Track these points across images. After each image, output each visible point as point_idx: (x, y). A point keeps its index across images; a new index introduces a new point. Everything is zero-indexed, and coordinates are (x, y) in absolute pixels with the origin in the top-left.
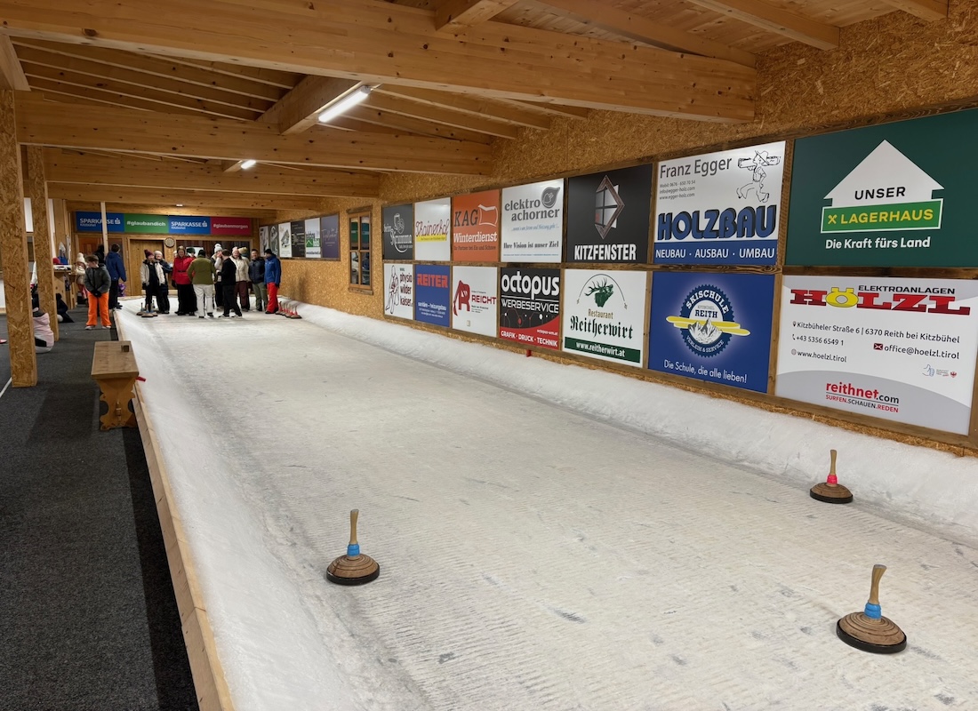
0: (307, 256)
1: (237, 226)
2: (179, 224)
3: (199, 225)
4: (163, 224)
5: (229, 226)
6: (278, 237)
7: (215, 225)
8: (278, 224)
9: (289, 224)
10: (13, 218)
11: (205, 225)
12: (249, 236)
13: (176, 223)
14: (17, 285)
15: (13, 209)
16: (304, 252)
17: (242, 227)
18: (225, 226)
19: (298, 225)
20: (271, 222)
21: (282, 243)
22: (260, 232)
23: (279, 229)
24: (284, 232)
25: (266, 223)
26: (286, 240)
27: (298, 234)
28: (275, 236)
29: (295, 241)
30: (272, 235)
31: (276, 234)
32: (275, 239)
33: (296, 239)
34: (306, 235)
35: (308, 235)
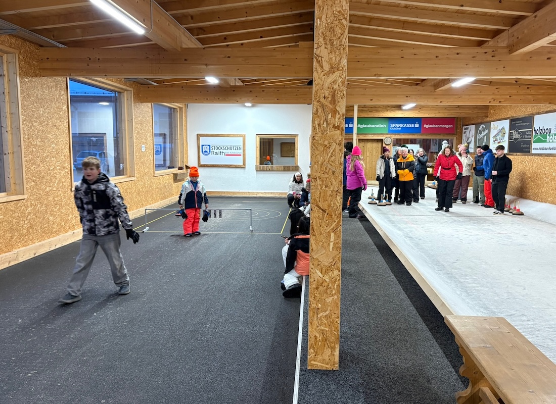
0: (533, 152)
1: (444, 126)
2: (397, 125)
3: (412, 126)
4: (385, 126)
5: (437, 126)
6: (488, 135)
7: (425, 126)
8: (490, 122)
9: (508, 121)
10: (333, 96)
11: (417, 125)
12: (453, 134)
13: (394, 125)
14: (329, 206)
15: (335, 82)
16: (529, 148)
17: (448, 126)
18: (434, 126)
19: (521, 122)
20: (479, 121)
21: (495, 139)
22: (464, 131)
23: (492, 126)
24: (498, 129)
25: (472, 122)
26: (500, 136)
27: (520, 130)
28: (484, 134)
29: (514, 137)
30: (480, 133)
31: (486, 131)
32: (484, 137)
33: (516, 136)
34: (535, 130)
35: (538, 130)
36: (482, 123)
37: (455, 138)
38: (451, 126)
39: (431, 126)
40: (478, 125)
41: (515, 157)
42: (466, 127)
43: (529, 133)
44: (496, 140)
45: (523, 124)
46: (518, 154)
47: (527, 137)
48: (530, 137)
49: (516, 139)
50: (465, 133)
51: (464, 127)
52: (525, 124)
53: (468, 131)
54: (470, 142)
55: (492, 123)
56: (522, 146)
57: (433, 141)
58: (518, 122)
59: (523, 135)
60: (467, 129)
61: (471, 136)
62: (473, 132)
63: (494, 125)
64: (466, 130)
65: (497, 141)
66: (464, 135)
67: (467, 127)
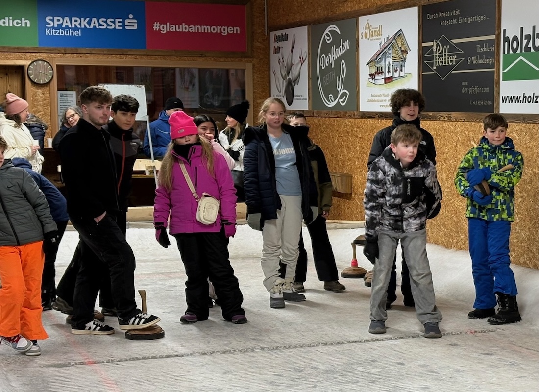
5: (193, 29)
6: (352, 57)
7: (156, 26)
9: (415, 11)
17: (226, 31)
18: (184, 28)
19: (457, 13)
20: (321, 13)
21: (374, 71)
22: (273, 44)
23: (362, 30)
24: (383, 39)
25: (298, 18)
26: (390, 60)
27: (455, 41)
28: (336, 54)
29: (437, 62)
30: (327, 50)
31: (346, 45)
32: (338, 61)
33: (443, 58)
34: (506, 39)
35: (515, 38)
36: (328, 21)
37: (249, 67)
38: (236, 30)
39: (174, 28)
40: (316, 25)
41: (446, 125)
42: (279, 33)
43: (487, 49)
44: (379, 72)
45: (463, 20)
46: (454, 114)
47: (479, 61)
48: (490, 61)
49: (443, 69)
50: (277, 50)
51: (273, 35)
52: (470, 20)
53: (286, 46)
54: (296, 80)
55: (363, 20)
56: (464, 90)
57: (182, 77)
58: (447, 14)
59: (465, 56)
60: (285, 38)
61: (296, 60)
62: (303, 47)
63: (369, 26)
64: (281, 44)
65: (382, 77)
66: (274, 58)
67: (284, 32)
